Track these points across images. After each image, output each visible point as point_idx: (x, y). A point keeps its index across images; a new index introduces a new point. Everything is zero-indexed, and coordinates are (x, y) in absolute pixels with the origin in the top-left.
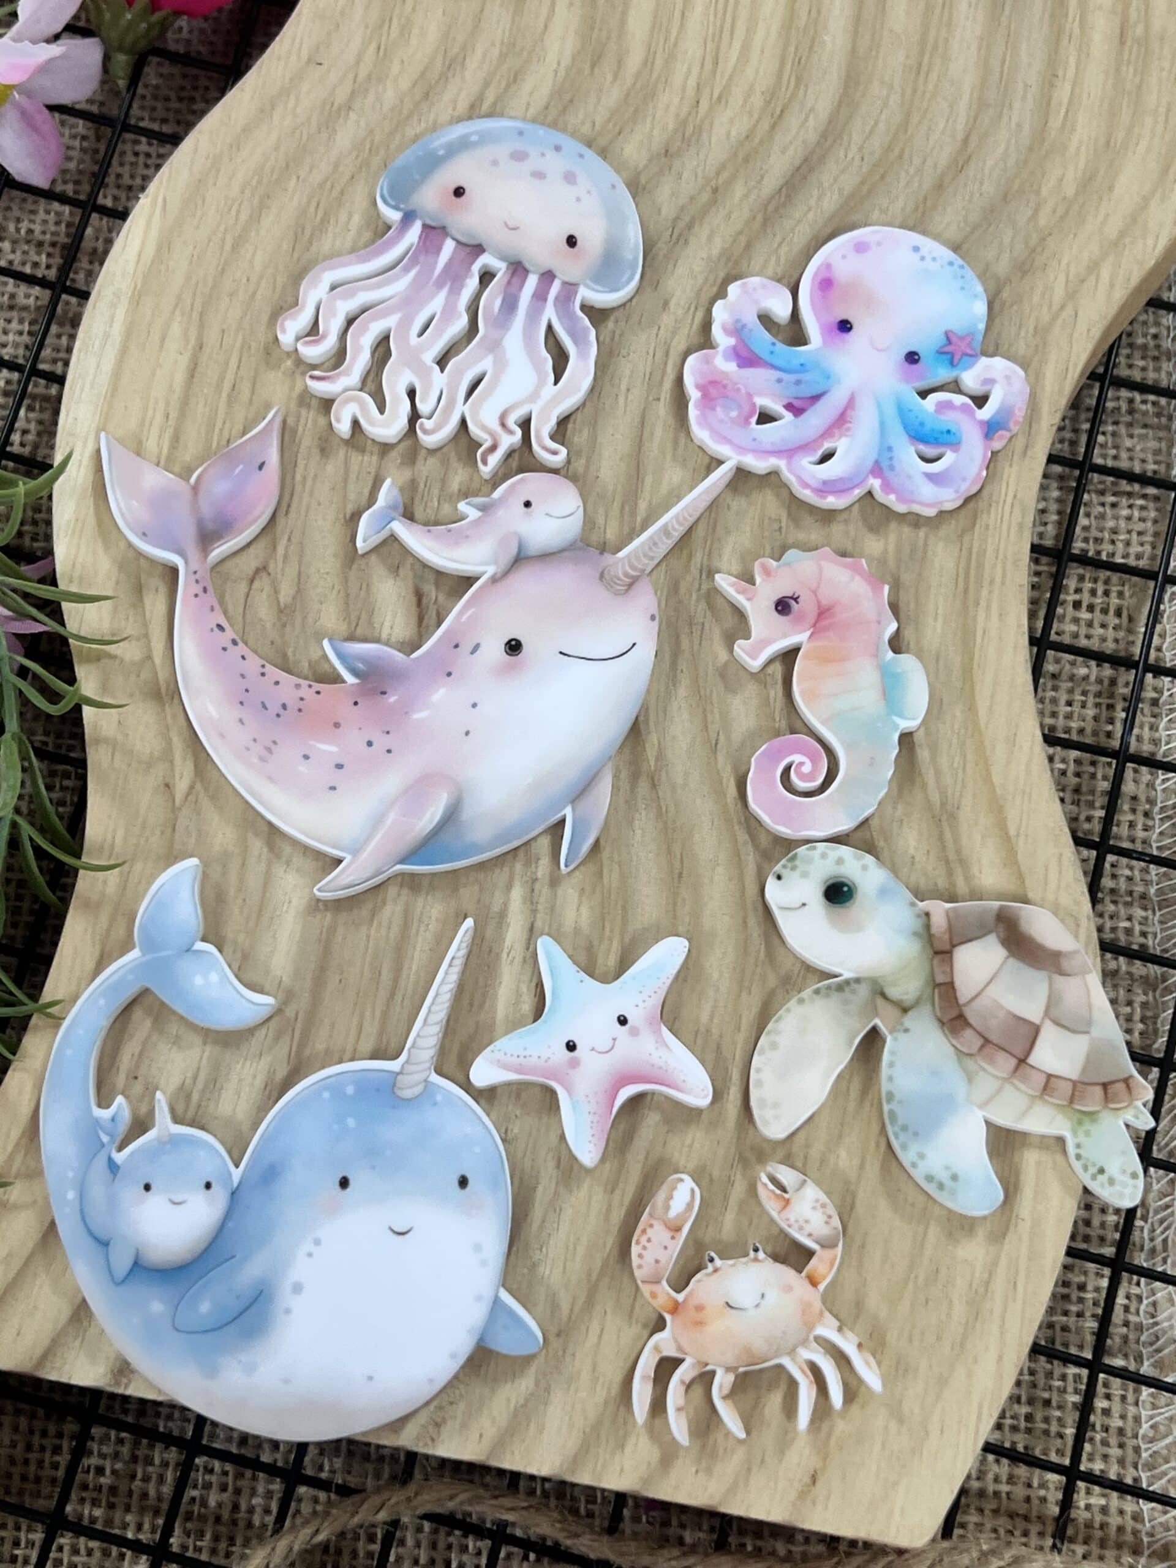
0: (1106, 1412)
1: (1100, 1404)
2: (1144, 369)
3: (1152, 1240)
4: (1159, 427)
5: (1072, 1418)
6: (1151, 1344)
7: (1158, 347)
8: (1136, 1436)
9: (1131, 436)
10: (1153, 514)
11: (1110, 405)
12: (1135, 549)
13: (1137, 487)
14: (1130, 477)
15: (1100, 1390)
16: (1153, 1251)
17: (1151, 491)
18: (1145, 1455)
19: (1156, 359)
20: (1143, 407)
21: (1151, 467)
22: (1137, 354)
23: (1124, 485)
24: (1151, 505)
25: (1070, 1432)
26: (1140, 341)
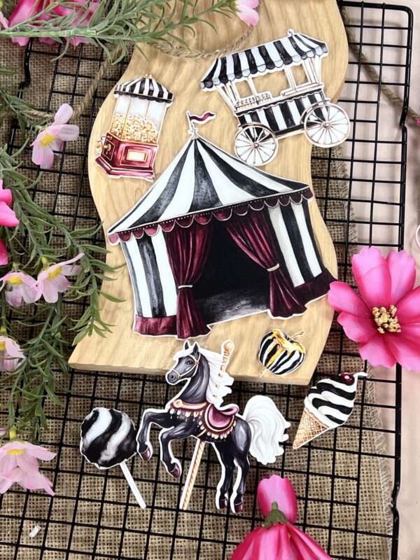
0: (366, 439)
1: (364, 437)
4: (341, 208)
5: (358, 442)
9: (335, 211)
10: (342, 229)
11: (328, 204)
12: (340, 238)
13: (338, 223)
14: (336, 221)
15: (363, 434)
17: (341, 223)
18: (376, 447)
20: (337, 204)
21: (340, 218)
23: (335, 223)
25: (358, 445)
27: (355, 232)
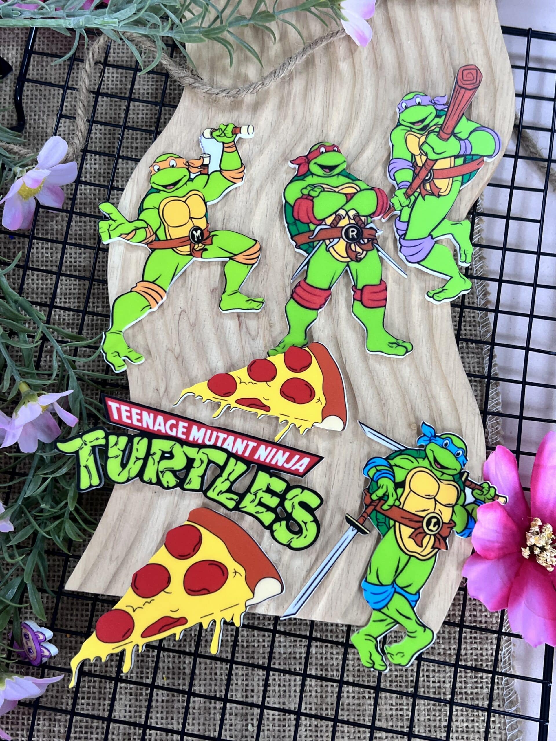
2: (471, 330)
3: (504, 657)
4: (478, 353)
6: (507, 695)
7: (475, 321)
8: (505, 729)
9: (468, 358)
10: (479, 388)
16: (505, 661)
17: (478, 379)
18: (509, 736)
19: (474, 326)
20: (471, 346)
21: (477, 369)
22: (468, 325)
24: (478, 384)
26: (468, 319)
27: (497, 394)
